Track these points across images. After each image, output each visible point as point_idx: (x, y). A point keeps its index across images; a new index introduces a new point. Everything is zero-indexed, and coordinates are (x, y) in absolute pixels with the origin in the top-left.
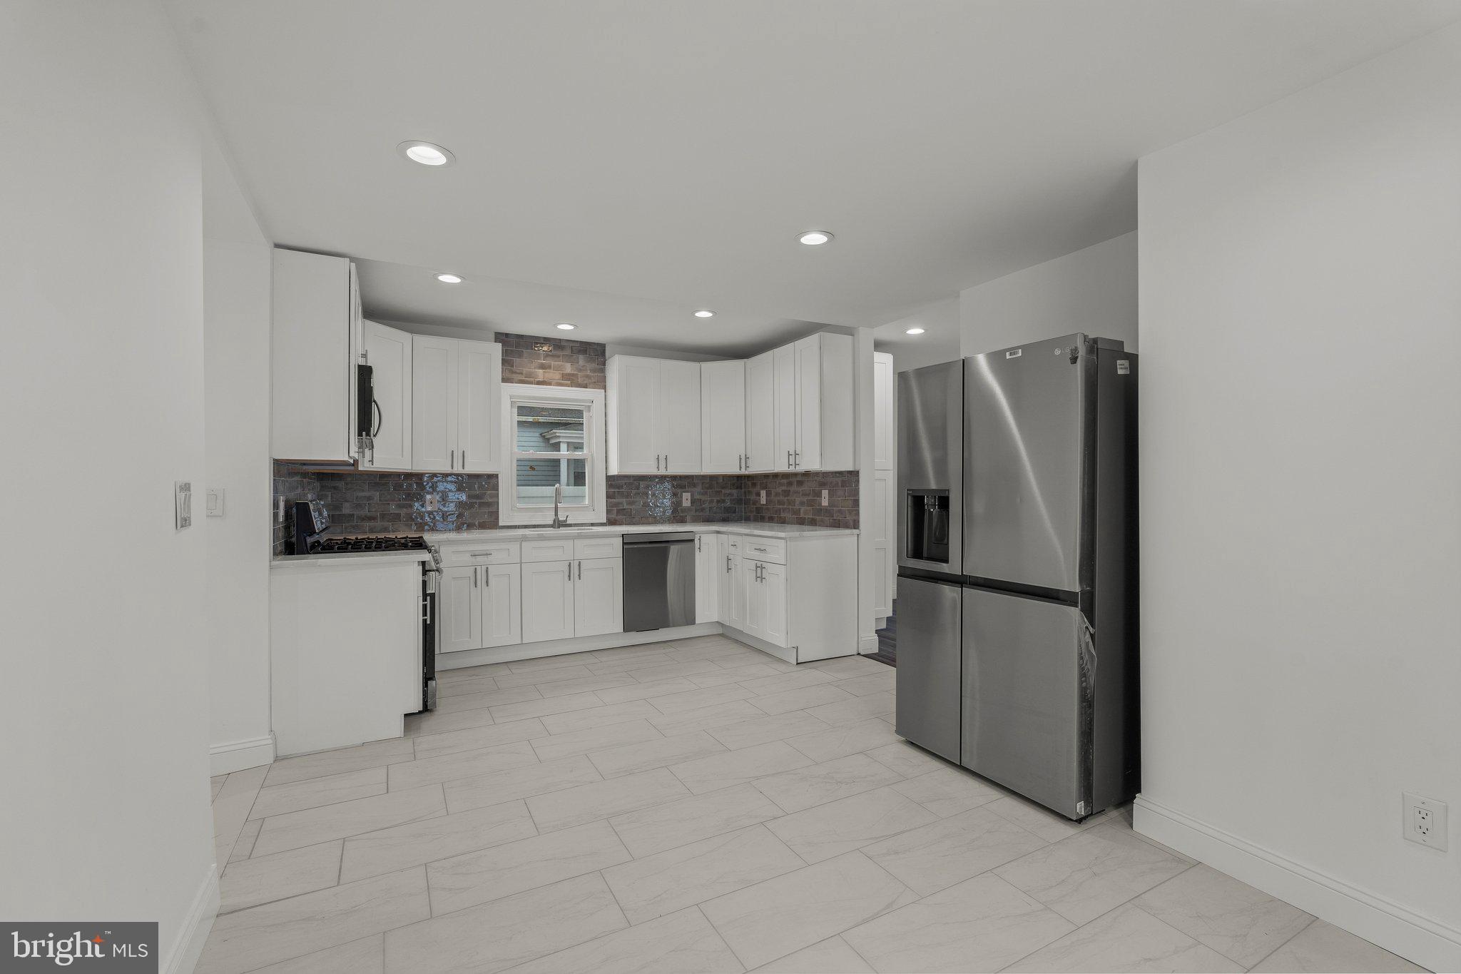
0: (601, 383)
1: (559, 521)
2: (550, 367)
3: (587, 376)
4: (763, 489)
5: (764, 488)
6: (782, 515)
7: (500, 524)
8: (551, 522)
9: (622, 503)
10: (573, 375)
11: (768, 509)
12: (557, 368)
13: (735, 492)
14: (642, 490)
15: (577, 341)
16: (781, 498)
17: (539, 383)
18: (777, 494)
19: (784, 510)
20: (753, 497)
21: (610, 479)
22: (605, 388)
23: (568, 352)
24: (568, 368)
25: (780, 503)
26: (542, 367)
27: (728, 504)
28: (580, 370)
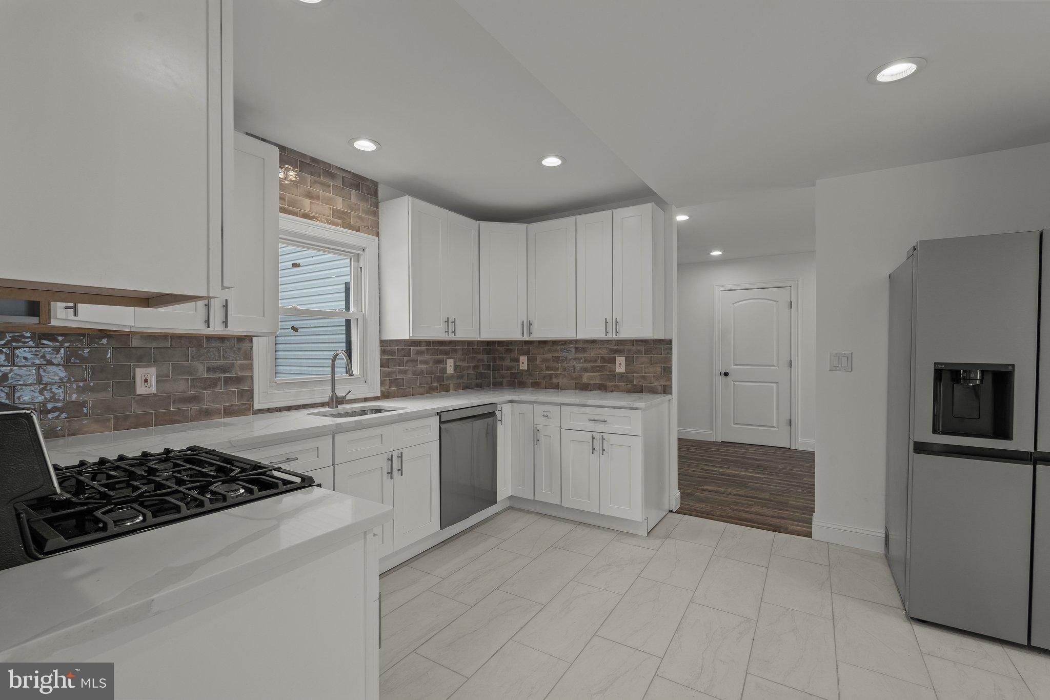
0: (374, 229)
1: (337, 397)
2: (318, 198)
3: (360, 218)
4: (523, 355)
5: (527, 353)
6: (554, 380)
7: (257, 406)
8: (327, 400)
9: (394, 372)
10: (345, 213)
11: (531, 375)
12: (328, 201)
13: (485, 357)
14: (413, 356)
15: (349, 172)
16: (552, 364)
17: (306, 216)
18: (544, 361)
19: (556, 376)
20: (507, 362)
21: (384, 343)
22: (378, 235)
23: (338, 183)
24: (339, 204)
25: (548, 368)
26: (309, 196)
27: (481, 370)
28: (352, 209)
